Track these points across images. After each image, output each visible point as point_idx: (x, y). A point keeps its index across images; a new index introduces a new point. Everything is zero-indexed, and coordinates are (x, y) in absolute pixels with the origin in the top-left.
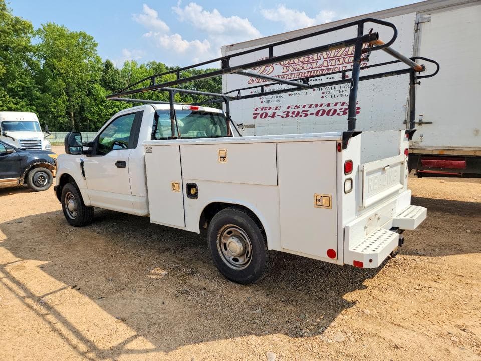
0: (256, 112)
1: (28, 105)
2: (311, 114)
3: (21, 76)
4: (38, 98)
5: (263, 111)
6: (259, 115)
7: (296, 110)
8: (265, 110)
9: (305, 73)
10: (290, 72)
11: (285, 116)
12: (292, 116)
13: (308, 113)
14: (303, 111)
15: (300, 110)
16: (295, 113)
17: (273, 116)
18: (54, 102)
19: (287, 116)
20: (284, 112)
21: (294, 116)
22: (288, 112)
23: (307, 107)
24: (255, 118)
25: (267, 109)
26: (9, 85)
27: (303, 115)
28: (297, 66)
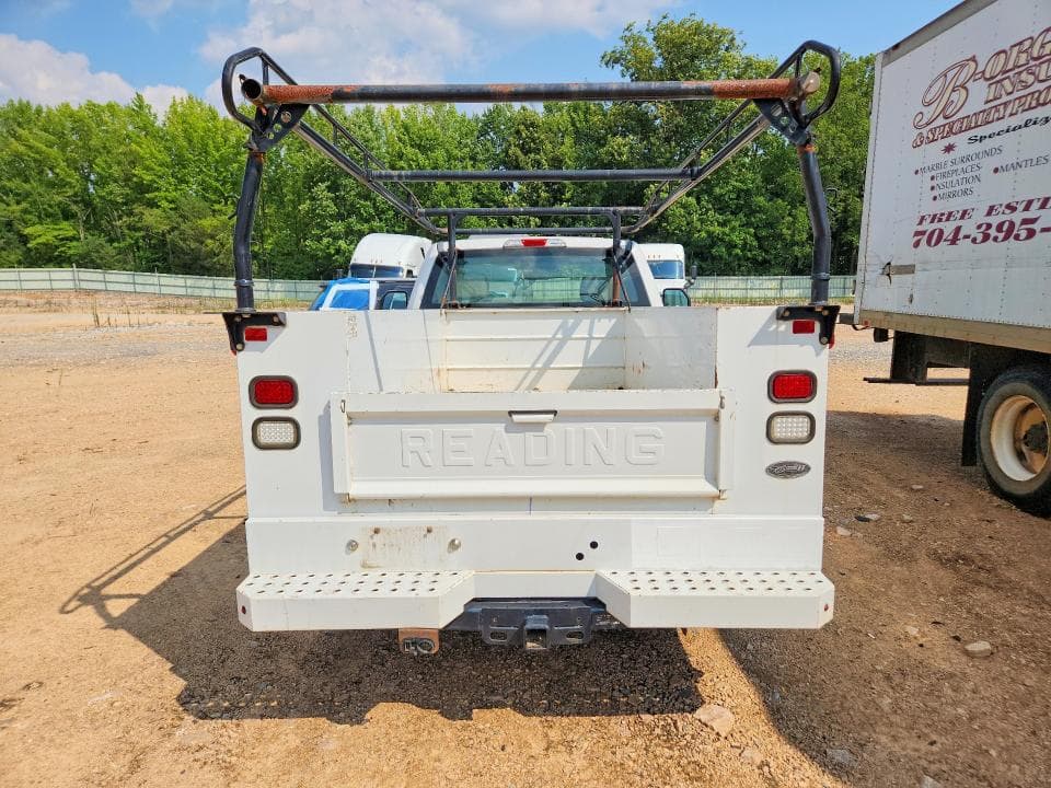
0: (920, 228)
1: (743, 226)
2: (1044, 230)
3: (740, 170)
4: (761, 210)
5: (936, 225)
6: (926, 237)
7: (1008, 216)
8: (940, 220)
9: (1040, 93)
10: (1005, 99)
11: (980, 238)
12: (995, 239)
13: (1036, 226)
14: (1025, 221)
15: (1017, 217)
16: (1005, 228)
17: (954, 241)
18: (790, 215)
19: (986, 237)
20: (979, 227)
21: (1001, 236)
22: (989, 226)
23: (1036, 205)
24: (917, 244)
25: (944, 218)
26: (717, 191)
27: (1023, 234)
28: (1024, 76)
